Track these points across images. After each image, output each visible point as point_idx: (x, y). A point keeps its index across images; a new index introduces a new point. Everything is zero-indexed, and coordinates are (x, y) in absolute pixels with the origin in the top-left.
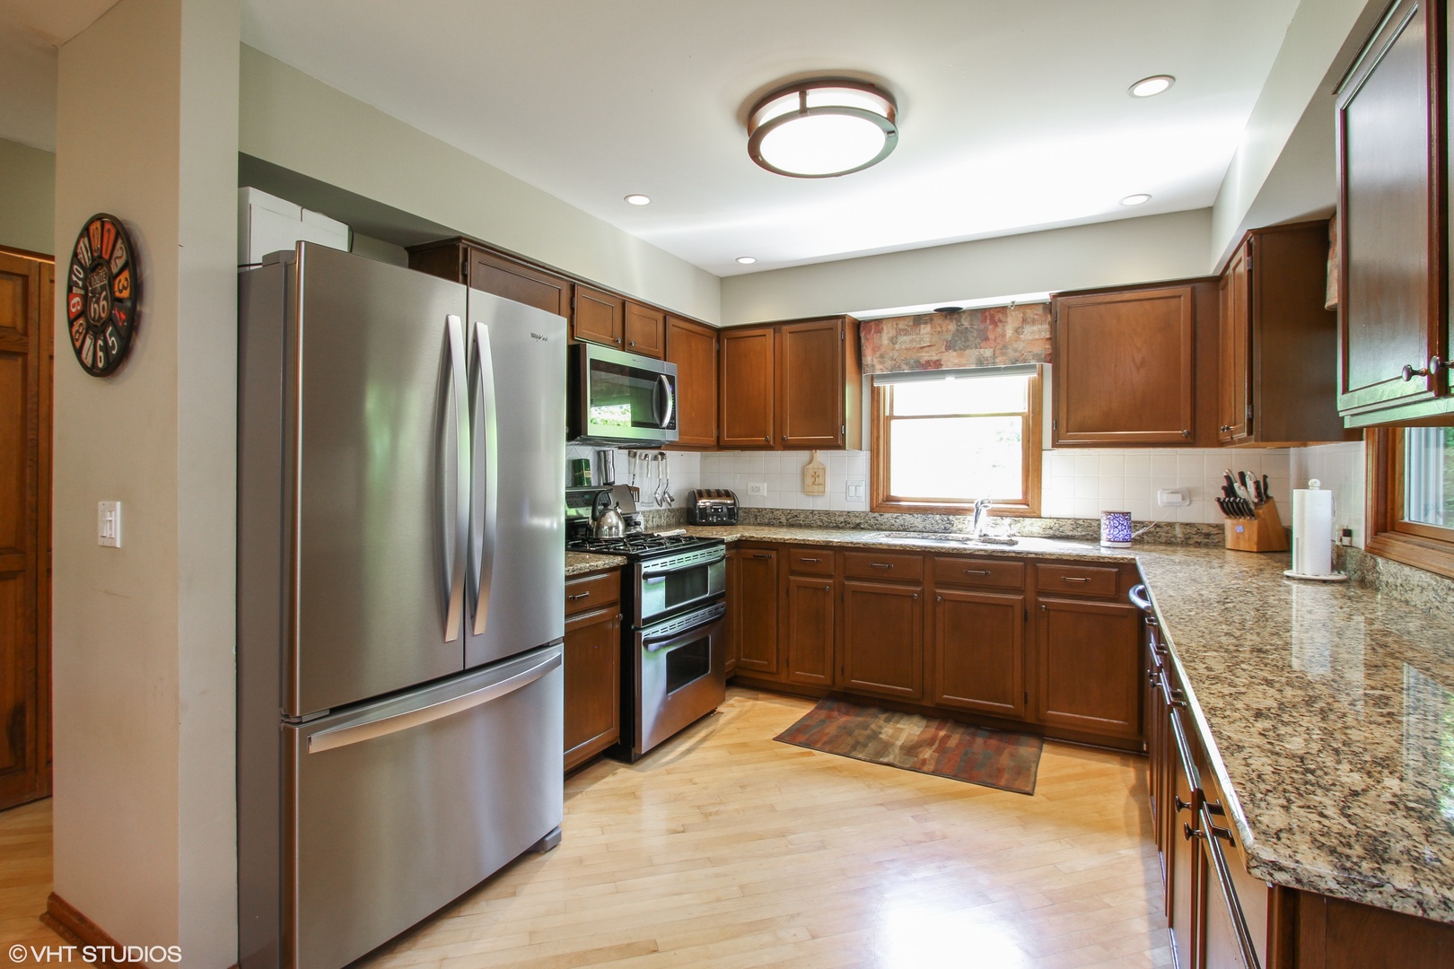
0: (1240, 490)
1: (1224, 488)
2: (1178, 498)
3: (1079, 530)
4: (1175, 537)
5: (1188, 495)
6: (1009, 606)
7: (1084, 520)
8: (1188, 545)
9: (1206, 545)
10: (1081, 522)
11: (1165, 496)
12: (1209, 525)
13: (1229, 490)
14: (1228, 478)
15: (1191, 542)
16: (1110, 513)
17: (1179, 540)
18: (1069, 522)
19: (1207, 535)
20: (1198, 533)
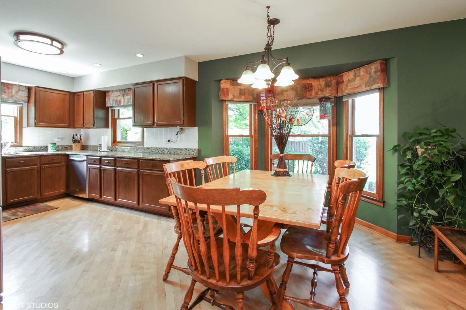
0: (76, 137)
1: (72, 137)
2: (60, 140)
3: (35, 149)
4: (59, 149)
5: (62, 139)
6: (33, 169)
7: (36, 146)
8: (62, 150)
9: (66, 150)
10: (35, 147)
11: (57, 139)
12: (67, 146)
13: (74, 137)
14: (73, 135)
15: (63, 149)
16: (52, 143)
17: (60, 149)
18: (32, 147)
19: (66, 148)
20: (64, 147)
